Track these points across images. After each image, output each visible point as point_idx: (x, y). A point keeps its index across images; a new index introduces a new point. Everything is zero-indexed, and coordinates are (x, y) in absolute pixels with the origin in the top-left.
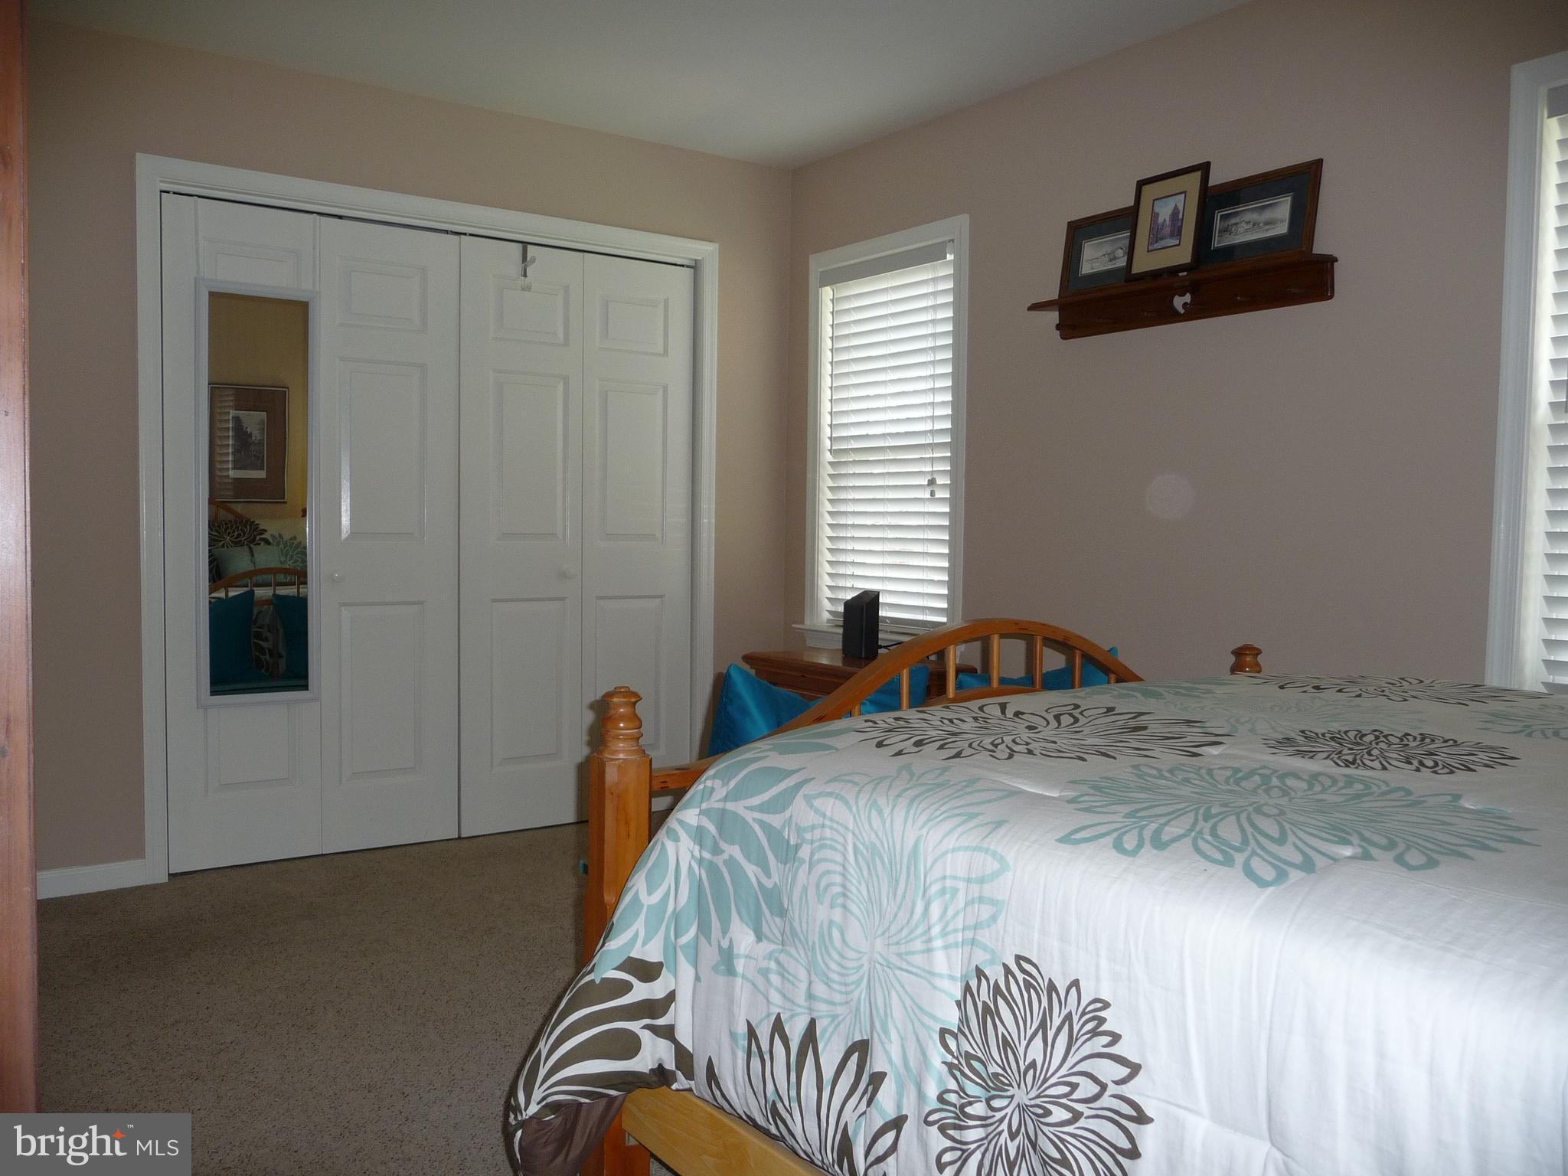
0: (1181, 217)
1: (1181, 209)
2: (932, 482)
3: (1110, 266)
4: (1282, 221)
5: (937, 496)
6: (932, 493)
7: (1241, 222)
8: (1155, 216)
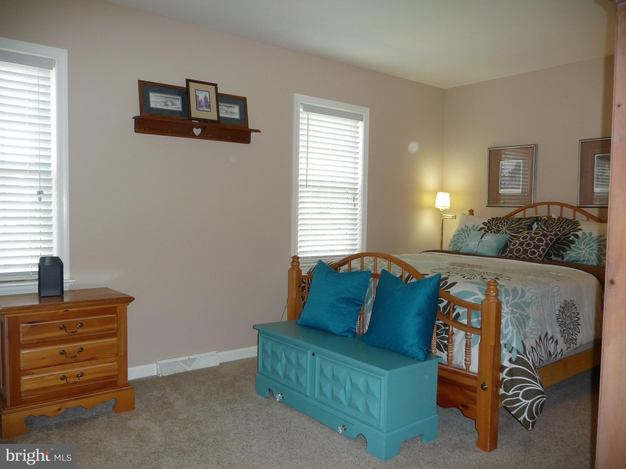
0: (209, 101)
1: (208, 98)
2: (40, 193)
3: (165, 108)
4: (236, 114)
5: (42, 200)
6: (40, 199)
7: (221, 109)
8: (197, 97)
